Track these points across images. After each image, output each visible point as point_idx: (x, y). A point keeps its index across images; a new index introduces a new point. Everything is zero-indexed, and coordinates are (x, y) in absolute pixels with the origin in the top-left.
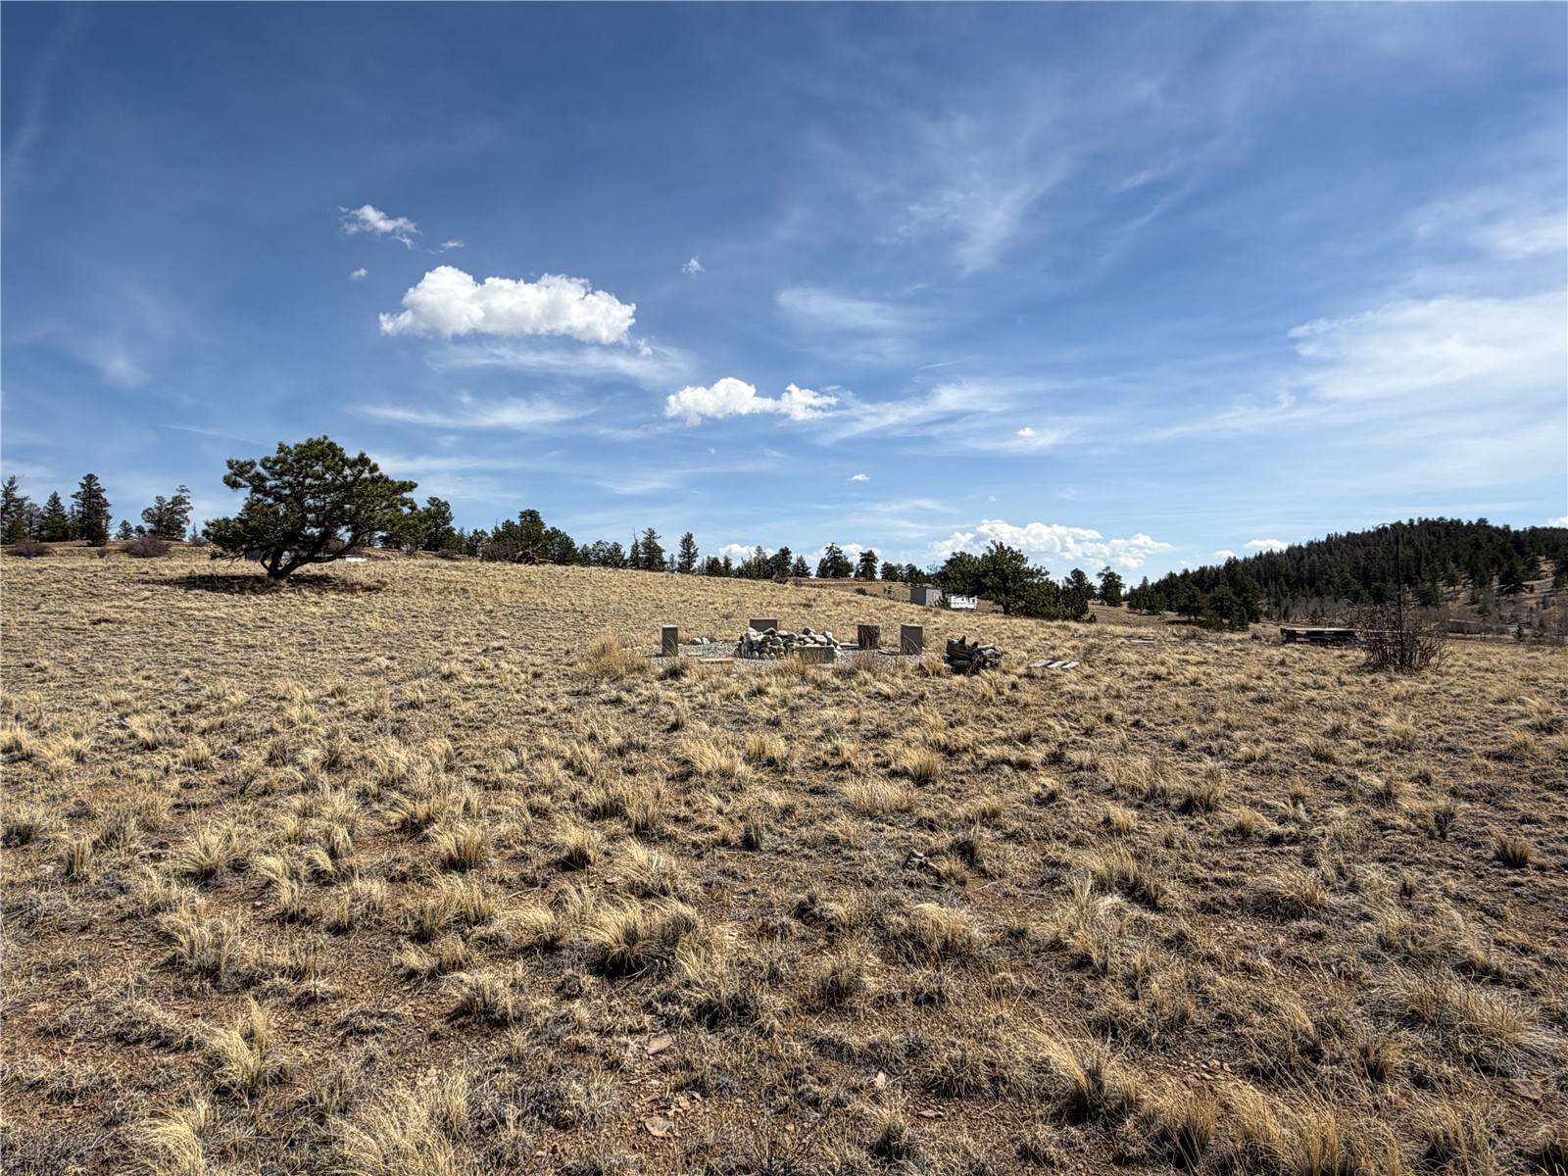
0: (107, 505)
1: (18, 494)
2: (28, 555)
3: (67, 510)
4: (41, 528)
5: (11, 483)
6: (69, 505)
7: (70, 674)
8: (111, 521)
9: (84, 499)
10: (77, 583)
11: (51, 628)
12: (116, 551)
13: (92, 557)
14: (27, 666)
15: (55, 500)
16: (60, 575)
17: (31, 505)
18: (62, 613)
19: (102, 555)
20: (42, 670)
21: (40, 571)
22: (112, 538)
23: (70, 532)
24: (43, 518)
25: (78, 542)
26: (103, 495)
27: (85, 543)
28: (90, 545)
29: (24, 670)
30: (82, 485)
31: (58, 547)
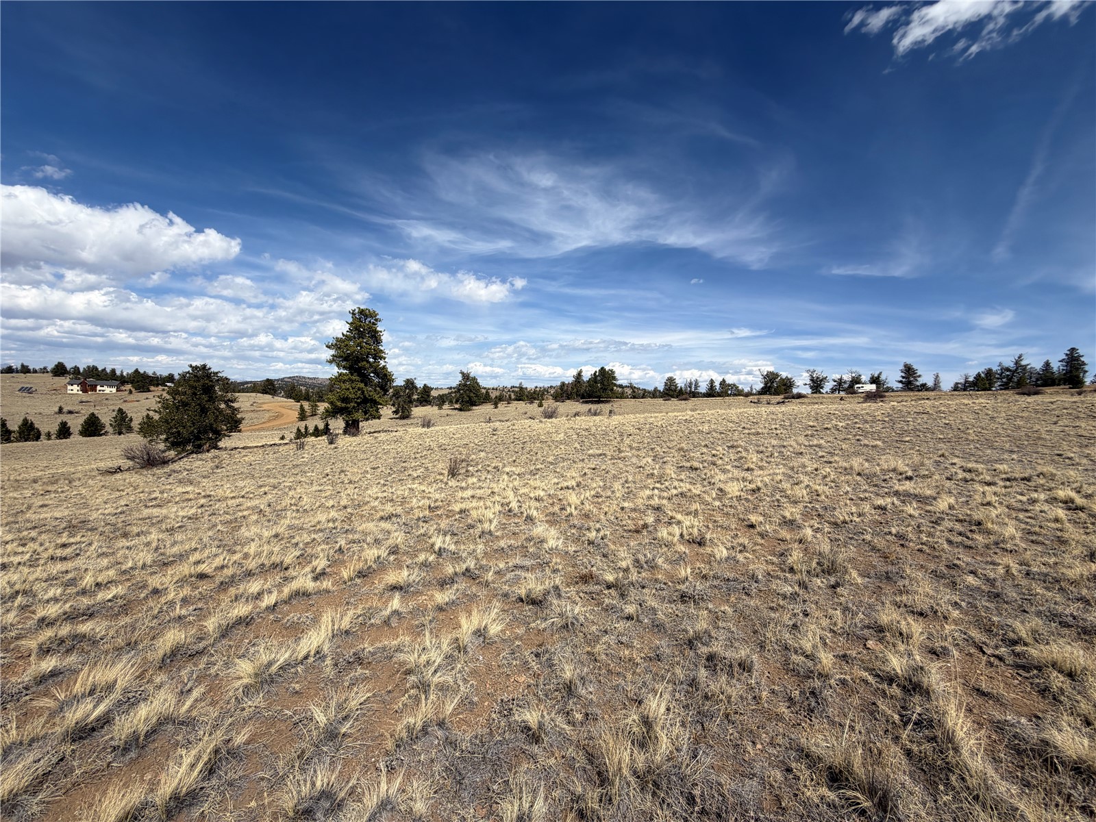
0: (1085, 364)
1: (1023, 363)
2: (1029, 394)
3: (1055, 369)
4: (1037, 380)
5: (1019, 358)
6: (1056, 366)
7: (1091, 463)
8: (1087, 374)
9: (1067, 362)
10: (1080, 410)
11: (1069, 435)
12: (1091, 391)
13: (1072, 395)
14: (1058, 455)
15: (1047, 364)
16: (1067, 405)
17: (1031, 368)
18: (1074, 427)
19: (1080, 394)
20: (1070, 458)
21: (1052, 403)
22: (1087, 384)
23: (1057, 381)
24: (1039, 374)
25: (1062, 387)
26: (1082, 359)
27: (1067, 387)
28: (1070, 388)
29: (1056, 457)
30: (1067, 355)
31: (1049, 390)
